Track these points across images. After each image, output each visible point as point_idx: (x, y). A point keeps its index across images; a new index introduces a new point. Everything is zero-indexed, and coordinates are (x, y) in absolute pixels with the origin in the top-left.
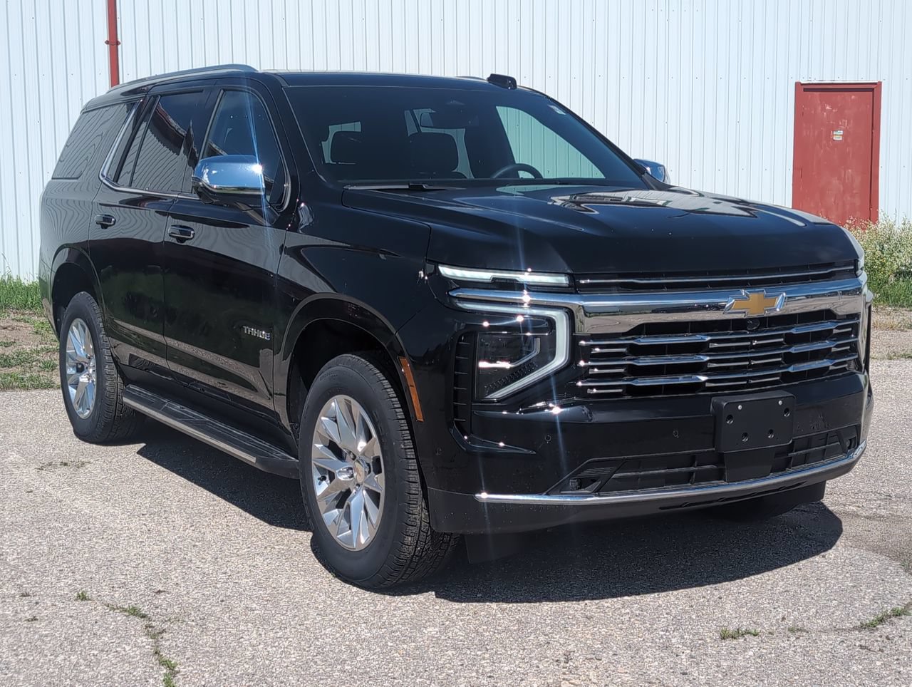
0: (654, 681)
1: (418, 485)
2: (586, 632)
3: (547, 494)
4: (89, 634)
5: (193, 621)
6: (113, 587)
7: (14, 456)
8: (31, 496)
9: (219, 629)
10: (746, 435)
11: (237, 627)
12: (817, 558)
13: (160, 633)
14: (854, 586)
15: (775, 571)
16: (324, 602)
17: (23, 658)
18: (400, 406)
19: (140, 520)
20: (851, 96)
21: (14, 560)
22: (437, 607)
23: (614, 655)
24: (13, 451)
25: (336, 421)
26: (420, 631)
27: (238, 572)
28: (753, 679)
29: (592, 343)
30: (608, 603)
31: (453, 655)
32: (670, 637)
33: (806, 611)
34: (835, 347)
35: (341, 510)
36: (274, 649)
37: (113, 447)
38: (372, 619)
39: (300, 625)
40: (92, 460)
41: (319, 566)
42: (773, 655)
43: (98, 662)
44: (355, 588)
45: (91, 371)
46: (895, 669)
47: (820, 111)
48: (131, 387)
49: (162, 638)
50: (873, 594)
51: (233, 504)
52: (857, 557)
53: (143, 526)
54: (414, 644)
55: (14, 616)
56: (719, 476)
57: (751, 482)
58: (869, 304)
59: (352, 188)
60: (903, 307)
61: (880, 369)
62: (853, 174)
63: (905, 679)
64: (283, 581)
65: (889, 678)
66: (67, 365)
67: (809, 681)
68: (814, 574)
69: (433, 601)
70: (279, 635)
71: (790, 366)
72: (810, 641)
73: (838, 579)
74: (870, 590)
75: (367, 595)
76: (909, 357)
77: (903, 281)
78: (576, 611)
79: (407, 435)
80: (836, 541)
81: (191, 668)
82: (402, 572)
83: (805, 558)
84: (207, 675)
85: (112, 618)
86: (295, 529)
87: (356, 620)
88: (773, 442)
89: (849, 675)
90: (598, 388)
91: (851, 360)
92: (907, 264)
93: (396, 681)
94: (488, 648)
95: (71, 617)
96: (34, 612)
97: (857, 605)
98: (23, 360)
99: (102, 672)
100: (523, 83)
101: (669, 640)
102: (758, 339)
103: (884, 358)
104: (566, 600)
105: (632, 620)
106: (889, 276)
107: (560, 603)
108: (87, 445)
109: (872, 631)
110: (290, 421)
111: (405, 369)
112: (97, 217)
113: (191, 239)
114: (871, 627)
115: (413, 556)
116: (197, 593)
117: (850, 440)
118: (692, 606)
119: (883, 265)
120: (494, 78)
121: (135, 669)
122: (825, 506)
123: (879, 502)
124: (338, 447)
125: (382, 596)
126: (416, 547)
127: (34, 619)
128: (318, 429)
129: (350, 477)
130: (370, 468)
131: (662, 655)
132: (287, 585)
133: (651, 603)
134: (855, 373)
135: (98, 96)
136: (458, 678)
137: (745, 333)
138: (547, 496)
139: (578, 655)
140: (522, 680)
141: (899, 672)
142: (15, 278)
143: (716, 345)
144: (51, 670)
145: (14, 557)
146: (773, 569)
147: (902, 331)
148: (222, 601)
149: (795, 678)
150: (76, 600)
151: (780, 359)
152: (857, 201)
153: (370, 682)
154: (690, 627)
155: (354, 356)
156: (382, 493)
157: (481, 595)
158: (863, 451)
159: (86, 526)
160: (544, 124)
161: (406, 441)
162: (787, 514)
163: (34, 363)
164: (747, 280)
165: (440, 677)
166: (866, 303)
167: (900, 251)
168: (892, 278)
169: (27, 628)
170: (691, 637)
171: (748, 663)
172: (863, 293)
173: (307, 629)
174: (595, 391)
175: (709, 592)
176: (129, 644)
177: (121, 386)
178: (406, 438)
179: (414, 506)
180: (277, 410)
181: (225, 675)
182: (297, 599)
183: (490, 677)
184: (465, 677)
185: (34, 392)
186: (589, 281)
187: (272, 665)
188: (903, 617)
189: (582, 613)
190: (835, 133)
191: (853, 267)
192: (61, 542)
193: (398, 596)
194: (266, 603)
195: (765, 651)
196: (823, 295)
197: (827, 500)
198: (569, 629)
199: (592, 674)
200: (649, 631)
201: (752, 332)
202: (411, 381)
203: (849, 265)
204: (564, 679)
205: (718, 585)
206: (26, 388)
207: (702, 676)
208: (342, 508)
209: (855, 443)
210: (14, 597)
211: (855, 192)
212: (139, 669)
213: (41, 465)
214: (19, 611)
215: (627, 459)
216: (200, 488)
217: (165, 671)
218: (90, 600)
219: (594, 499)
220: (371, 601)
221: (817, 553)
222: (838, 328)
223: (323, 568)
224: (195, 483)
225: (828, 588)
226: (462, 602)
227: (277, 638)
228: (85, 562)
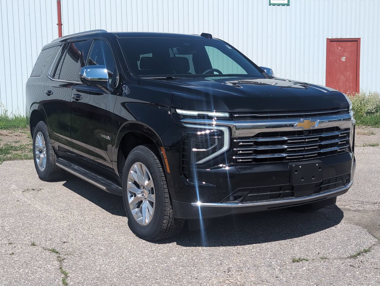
0: (264, 280)
1: (169, 199)
2: (237, 259)
3: (221, 203)
4: (34, 260)
5: (77, 254)
6: (46, 240)
7: (14, 186)
8: (18, 203)
9: (87, 258)
10: (303, 178)
11: (94, 257)
12: (333, 228)
13: (63, 260)
14: (348, 240)
15: (316, 233)
16: (131, 247)
17: (6, 270)
18: (161, 167)
19: (60, 212)
20: (348, 44)
21: (8, 229)
22: (177, 249)
23: (248, 269)
24: (14, 184)
25: (136, 173)
26: (169, 259)
27: (98, 234)
28: (305, 279)
29: (239, 140)
30: (246, 247)
31: (182, 269)
32: (272, 261)
33: (328, 250)
34: (340, 142)
35: (139, 209)
36: (109, 267)
37: (53, 183)
38: (150, 254)
39: (120, 256)
40: (44, 188)
41: (130, 231)
42: (314, 269)
43: (36, 272)
44: (144, 241)
45: (45, 152)
46: (364, 275)
47: (336, 50)
48: (60, 159)
49: (63, 262)
50: (356, 243)
51: (98, 206)
52: (349, 227)
53: (62, 215)
54: (166, 264)
55: (5, 252)
56: (292, 195)
57: (305, 198)
58: (354, 124)
59: (143, 78)
60: (369, 126)
61: (360, 150)
62: (349, 74)
63: (369, 279)
64: (115, 238)
65: (362, 279)
66: (36, 150)
67: (329, 280)
68: (332, 234)
69: (175, 246)
70: (111, 261)
71: (321, 150)
72: (329, 263)
73: (341, 236)
74: (355, 241)
75: (149, 244)
76: (371, 146)
77: (369, 116)
78: (234, 250)
79: (164, 178)
80: (341, 221)
81: (74, 275)
82: (163, 235)
83: (328, 228)
84: (80, 278)
85: (44, 253)
86: (122, 216)
87: (143, 254)
88: (314, 181)
89: (345, 278)
90: (241, 159)
91: (346, 147)
92: (371, 109)
93: (157, 280)
94: (196, 266)
95: (28, 253)
96: (13, 251)
97: (349, 248)
98: (22, 148)
99: (38, 276)
100: (215, 36)
101: (271, 263)
102: (308, 138)
103: (361, 146)
104: (230, 246)
105: (256, 254)
106: (364, 114)
107: (227, 247)
108: (43, 182)
109: (355, 259)
110: (119, 173)
111: (163, 152)
112: (46, 91)
113: (81, 99)
114: (354, 257)
115: (167, 228)
116: (80, 243)
117: (346, 180)
118: (281, 248)
119: (361, 109)
120: (203, 35)
121: (51, 275)
122: (337, 206)
123: (359, 204)
124: (137, 183)
125: (155, 244)
126: (168, 224)
127: (13, 254)
128: (129, 176)
129: (142, 196)
130: (150, 192)
131: (268, 269)
132: (116, 239)
133: (265, 247)
134: (348, 152)
135: (48, 43)
136: (183, 279)
137: (302, 136)
138: (221, 204)
139: (233, 269)
140: (210, 280)
141: (366, 276)
142: (22, 116)
143: (290, 141)
144: (17, 275)
145: (8, 228)
146: (315, 232)
147: (369, 135)
148: (90, 246)
149: (323, 279)
150: (31, 246)
151: (317, 147)
152: (351, 85)
153: (147, 281)
154: (280, 257)
155: (143, 146)
156: (154, 202)
157: (195, 244)
158: (352, 184)
159: (38, 215)
160: (223, 53)
161: (163, 181)
162: (321, 210)
163: (26, 149)
164: (303, 115)
165: (176, 279)
166: (353, 124)
167: (368, 104)
168: (365, 115)
169: (9, 257)
170: (280, 261)
171: (303, 273)
172: (351, 120)
173: (123, 258)
174: (240, 160)
175: (288, 242)
176: (50, 264)
177: (56, 159)
178: (163, 180)
179: (167, 208)
180: (114, 168)
181: (87, 278)
182: (120, 246)
183: (196, 279)
184: (186, 279)
185: (25, 161)
186: (237, 115)
187: (107, 273)
188: (368, 252)
189: (236, 251)
190: (342, 58)
191: (347, 109)
192: (28, 221)
193: (161, 244)
194: (107, 247)
195: (310, 267)
196: (336, 121)
197: (338, 204)
198: (230, 258)
199: (239, 277)
200: (263, 259)
201: (305, 136)
202: (165, 156)
203: (345, 108)
204: (227, 280)
205: (292, 239)
206: (22, 159)
207: (284, 278)
208: (139, 208)
209: (348, 181)
210: (6, 244)
211: (350, 81)
212: (53, 275)
213: (24, 190)
214: (7, 251)
215: (254, 188)
216: (86, 199)
217: (63, 276)
218: (36, 246)
219: (240, 205)
220: (150, 246)
221: (333, 226)
222: (341, 134)
223: (132, 232)
224: (84, 197)
225: (337, 241)
226: (187, 247)
227: (110, 262)
228: (36, 230)
